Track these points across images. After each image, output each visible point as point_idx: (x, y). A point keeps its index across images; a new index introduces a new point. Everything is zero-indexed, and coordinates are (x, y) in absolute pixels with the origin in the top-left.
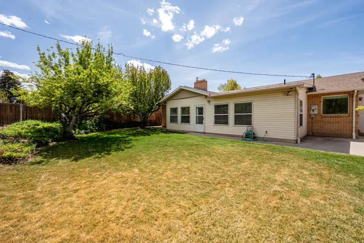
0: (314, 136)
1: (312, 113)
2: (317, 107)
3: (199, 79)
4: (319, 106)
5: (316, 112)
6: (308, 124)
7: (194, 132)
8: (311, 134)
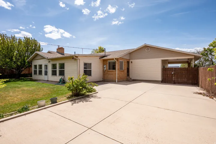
0: (105, 81)
1: (104, 69)
2: (106, 66)
3: (60, 47)
4: (107, 65)
5: (105, 69)
6: (103, 75)
7: (44, 80)
8: (104, 80)
